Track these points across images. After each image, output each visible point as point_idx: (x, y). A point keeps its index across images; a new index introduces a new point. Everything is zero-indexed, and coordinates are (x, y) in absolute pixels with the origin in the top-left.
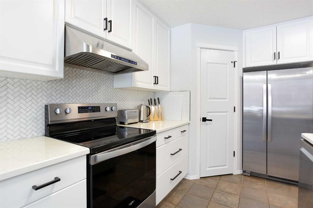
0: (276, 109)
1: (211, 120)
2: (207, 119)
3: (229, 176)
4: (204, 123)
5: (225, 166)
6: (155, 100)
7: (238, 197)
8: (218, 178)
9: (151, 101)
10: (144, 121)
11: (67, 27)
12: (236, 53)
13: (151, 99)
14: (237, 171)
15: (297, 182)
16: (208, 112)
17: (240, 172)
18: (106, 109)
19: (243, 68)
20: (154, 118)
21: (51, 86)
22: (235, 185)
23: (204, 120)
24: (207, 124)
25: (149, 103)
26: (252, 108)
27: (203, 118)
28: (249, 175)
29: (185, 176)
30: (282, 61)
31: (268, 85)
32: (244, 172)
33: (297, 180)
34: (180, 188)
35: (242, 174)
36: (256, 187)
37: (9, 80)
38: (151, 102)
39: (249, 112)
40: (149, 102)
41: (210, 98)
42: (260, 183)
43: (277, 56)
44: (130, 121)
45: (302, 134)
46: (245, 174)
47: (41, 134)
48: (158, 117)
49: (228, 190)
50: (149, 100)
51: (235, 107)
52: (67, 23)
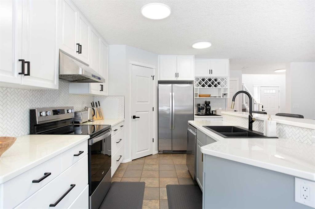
0: (177, 108)
1: (139, 117)
2: (136, 116)
3: (150, 156)
4: (134, 119)
5: (148, 149)
6: (96, 103)
7: (158, 165)
8: (144, 158)
9: (93, 103)
10: (91, 121)
11: (61, 53)
12: (154, 70)
13: (93, 102)
14: (155, 152)
15: (186, 151)
16: (136, 112)
17: (156, 152)
18: (68, 111)
19: (158, 81)
20: (96, 118)
21: (32, 93)
22: (155, 160)
23: (134, 117)
24: (136, 120)
25: (92, 106)
26: (164, 108)
27: (133, 116)
28: (162, 153)
29: (122, 161)
30: (180, 79)
31: (173, 93)
32: (159, 151)
33: (186, 150)
34: (120, 169)
35: (158, 154)
36: (167, 158)
37: (8, 89)
38: (94, 105)
39: (162, 111)
40: (92, 104)
41: (138, 102)
42: (169, 156)
43: (177, 75)
44: (84, 121)
45: (189, 121)
46: (160, 153)
47: (26, 133)
48: (99, 117)
49: (151, 163)
50: (91, 103)
51: (153, 108)
52: (61, 50)
